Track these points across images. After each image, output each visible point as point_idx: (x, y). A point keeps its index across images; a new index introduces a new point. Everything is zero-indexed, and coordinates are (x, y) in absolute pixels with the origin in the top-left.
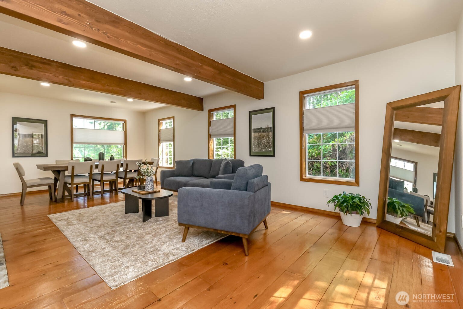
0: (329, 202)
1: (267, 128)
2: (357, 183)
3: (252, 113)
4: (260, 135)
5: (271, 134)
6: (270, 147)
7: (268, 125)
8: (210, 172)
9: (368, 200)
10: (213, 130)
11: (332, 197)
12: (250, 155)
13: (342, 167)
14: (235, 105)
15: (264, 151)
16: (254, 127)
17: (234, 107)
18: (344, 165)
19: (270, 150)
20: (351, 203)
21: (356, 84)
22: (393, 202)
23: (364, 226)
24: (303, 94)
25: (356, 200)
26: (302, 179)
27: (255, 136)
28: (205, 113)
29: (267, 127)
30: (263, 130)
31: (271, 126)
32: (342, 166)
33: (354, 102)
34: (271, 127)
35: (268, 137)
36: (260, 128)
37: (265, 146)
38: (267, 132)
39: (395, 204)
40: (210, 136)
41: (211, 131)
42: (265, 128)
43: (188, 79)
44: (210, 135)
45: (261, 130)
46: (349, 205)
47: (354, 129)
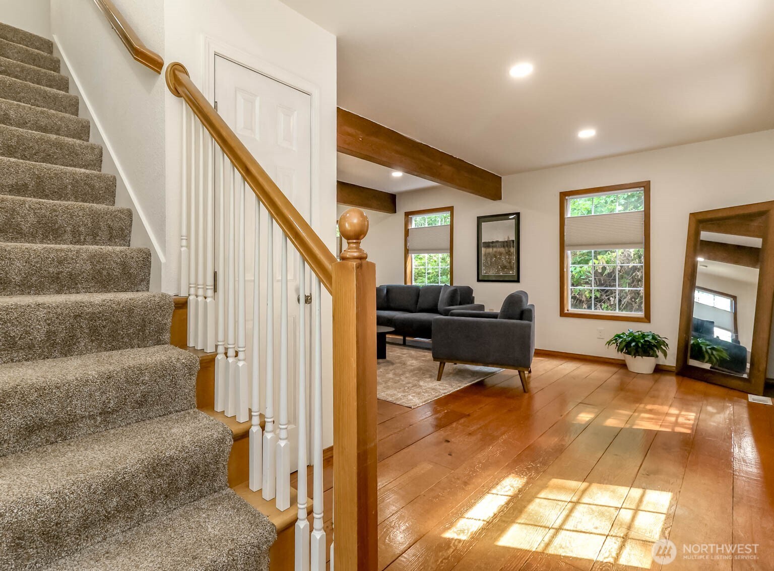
0: (609, 343)
1: (507, 242)
2: (647, 318)
3: (480, 220)
4: (496, 252)
5: (513, 250)
6: (512, 268)
7: (508, 238)
8: (417, 304)
9: (664, 339)
10: (413, 243)
11: (613, 337)
12: (479, 280)
13: (608, 301)
14: (453, 207)
15: (501, 274)
16: (485, 238)
17: (451, 209)
18: (611, 298)
19: (511, 272)
20: (642, 341)
21: (646, 186)
22: (698, 344)
23: (657, 376)
24: (564, 196)
25: (649, 338)
26: (563, 314)
27: (487, 252)
28: (399, 217)
29: (506, 240)
30: (499, 244)
31: (514, 239)
32: (609, 299)
33: (643, 209)
34: (513, 241)
35: (509, 253)
36: (495, 241)
37: (504, 267)
38: (507, 247)
39: (701, 345)
40: (407, 252)
41: (408, 244)
42: (503, 242)
43: (397, 174)
44: (408, 250)
45: (498, 244)
46: (640, 345)
47: (643, 245)
